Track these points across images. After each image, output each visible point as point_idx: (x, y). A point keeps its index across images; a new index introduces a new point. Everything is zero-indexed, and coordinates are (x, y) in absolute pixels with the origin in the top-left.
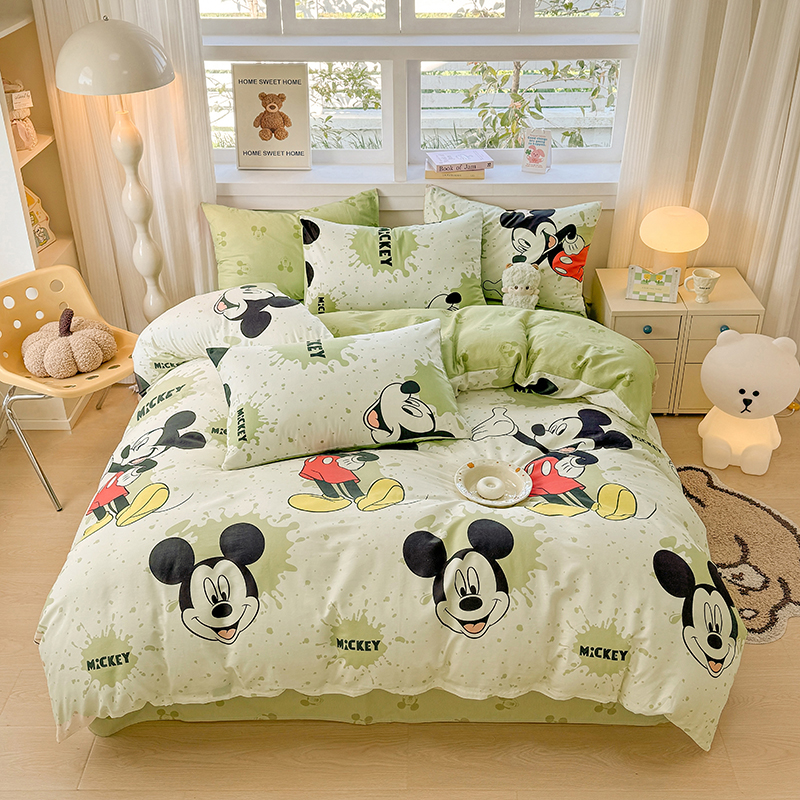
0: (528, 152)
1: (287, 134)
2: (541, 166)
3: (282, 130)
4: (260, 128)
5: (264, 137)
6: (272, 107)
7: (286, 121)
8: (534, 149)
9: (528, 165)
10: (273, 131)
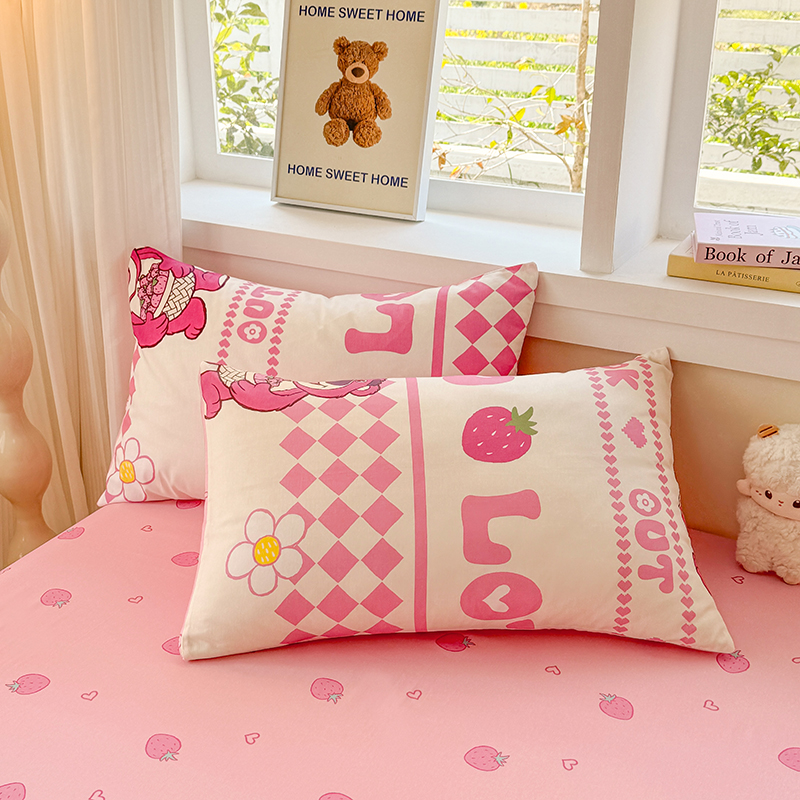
1: (378, 135)
4: (327, 118)
6: (357, 72)
7: (380, 104)
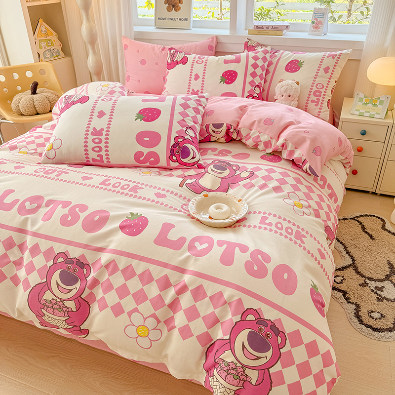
0: (313, 22)
1: (180, 8)
2: (319, 31)
3: (178, 6)
4: (167, 5)
5: (169, 10)
7: (180, 1)
8: (317, 20)
9: (312, 31)
10: (173, 6)
